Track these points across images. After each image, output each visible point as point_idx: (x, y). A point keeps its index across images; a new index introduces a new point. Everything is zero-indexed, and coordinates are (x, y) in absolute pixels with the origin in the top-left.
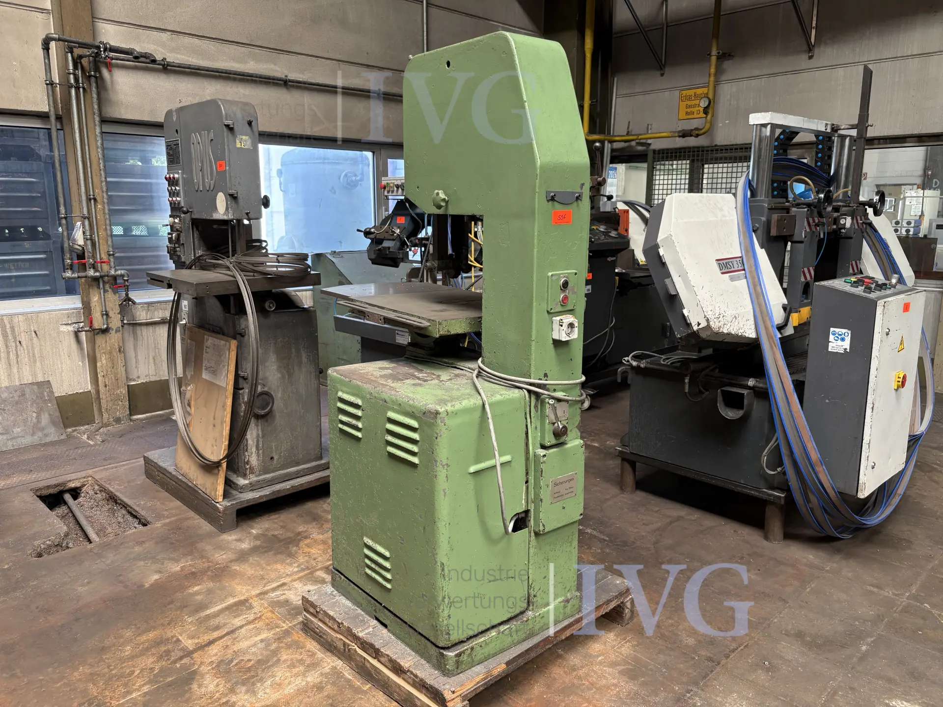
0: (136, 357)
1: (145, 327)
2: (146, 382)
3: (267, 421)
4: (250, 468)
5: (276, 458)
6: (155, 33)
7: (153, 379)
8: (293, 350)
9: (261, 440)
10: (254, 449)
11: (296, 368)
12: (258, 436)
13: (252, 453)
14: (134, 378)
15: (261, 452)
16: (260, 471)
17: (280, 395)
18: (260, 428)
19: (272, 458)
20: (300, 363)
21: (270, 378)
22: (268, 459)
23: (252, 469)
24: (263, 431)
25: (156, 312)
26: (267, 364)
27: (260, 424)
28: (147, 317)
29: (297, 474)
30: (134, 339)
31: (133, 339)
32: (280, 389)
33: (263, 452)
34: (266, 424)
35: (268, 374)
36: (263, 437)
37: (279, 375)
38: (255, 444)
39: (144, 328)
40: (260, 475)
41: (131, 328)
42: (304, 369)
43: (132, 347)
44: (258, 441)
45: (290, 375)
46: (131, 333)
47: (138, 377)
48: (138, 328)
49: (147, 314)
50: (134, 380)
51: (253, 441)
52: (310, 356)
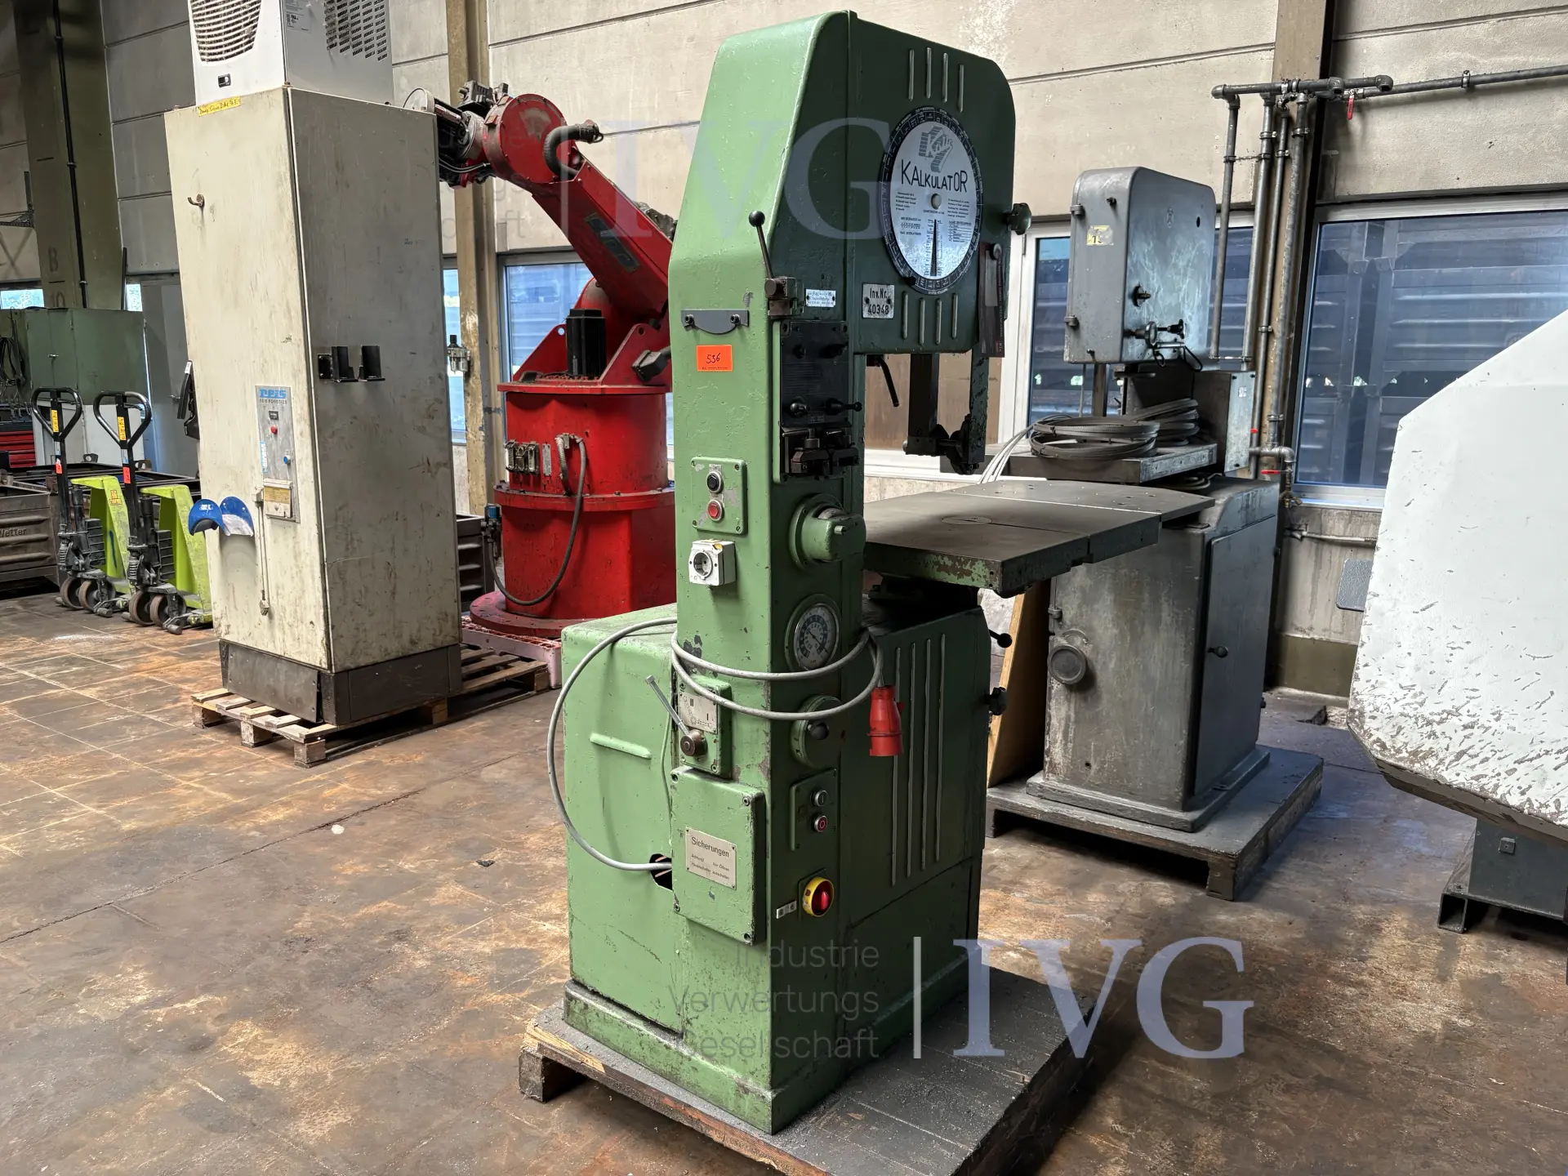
0: (1314, 594)
1: (1339, 548)
2: (1320, 640)
3: (1085, 699)
4: (1051, 762)
5: (1094, 767)
6: (1463, 29)
7: (1334, 638)
8: (1146, 596)
9: (1072, 726)
10: (1059, 736)
11: (1147, 628)
12: (1068, 718)
13: (1056, 742)
14: (1304, 627)
15: (1070, 745)
16: (1065, 776)
17: (1112, 665)
18: (1072, 706)
19: (1088, 765)
20: (1157, 622)
21: (1100, 631)
22: (1080, 763)
23: (1053, 765)
24: (1076, 713)
25: (1363, 528)
26: (1096, 606)
27: (1073, 700)
28: (1345, 531)
29: (1120, 810)
30: (1316, 565)
31: (1313, 563)
32: (1114, 655)
33: (1074, 747)
34: (1083, 705)
35: (1095, 623)
36: (1076, 722)
37: (1115, 631)
38: (1062, 729)
39: (1336, 551)
40: (1064, 782)
41: (1314, 545)
42: (1163, 635)
43: (1310, 577)
44: (1067, 727)
45: (1136, 637)
46: (1313, 552)
47: (1311, 629)
48: (1326, 547)
49: (1346, 527)
50: (1303, 631)
51: (1059, 722)
52: (1177, 614)
